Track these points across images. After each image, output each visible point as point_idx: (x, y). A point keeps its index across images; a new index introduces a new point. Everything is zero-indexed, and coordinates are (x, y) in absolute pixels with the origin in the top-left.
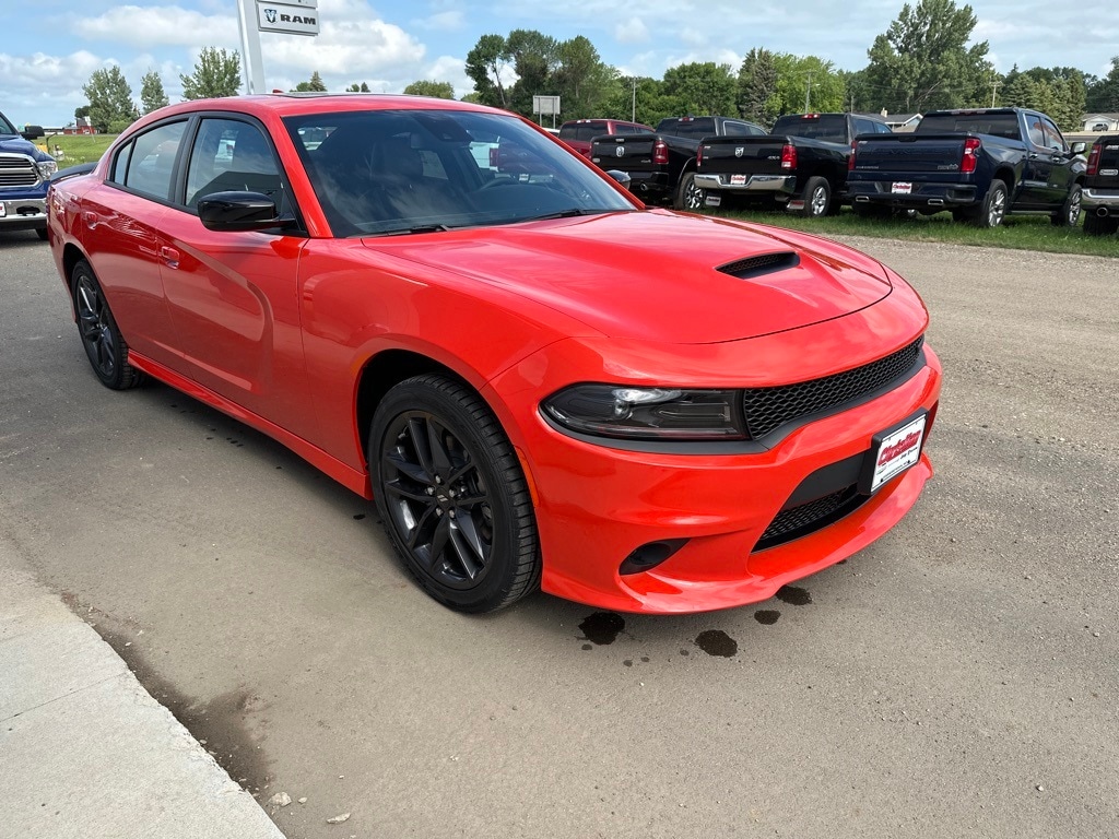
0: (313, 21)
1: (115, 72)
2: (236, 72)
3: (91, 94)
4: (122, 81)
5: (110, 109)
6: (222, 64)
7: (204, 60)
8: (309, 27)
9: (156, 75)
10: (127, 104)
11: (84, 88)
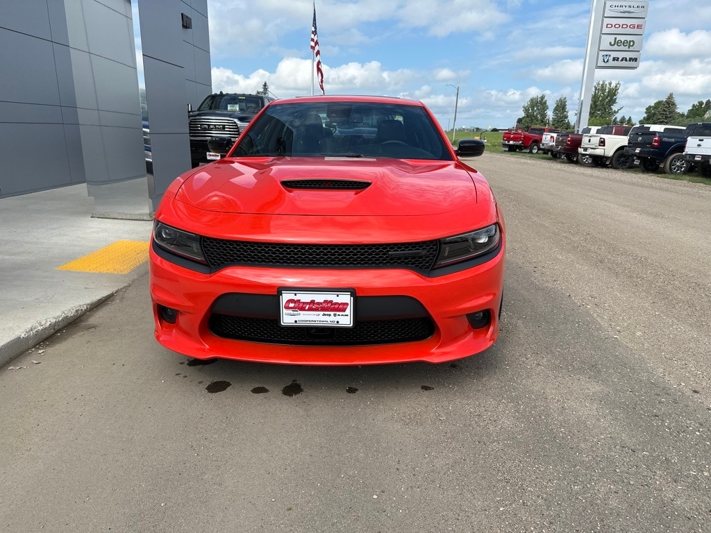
0: (636, 60)
1: (543, 98)
2: (615, 95)
3: (526, 110)
4: (545, 103)
5: (533, 118)
6: (607, 91)
7: (596, 89)
8: (632, 64)
9: (565, 98)
10: (544, 115)
11: (524, 107)
